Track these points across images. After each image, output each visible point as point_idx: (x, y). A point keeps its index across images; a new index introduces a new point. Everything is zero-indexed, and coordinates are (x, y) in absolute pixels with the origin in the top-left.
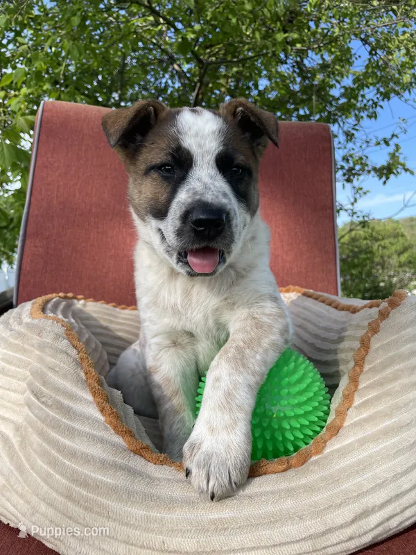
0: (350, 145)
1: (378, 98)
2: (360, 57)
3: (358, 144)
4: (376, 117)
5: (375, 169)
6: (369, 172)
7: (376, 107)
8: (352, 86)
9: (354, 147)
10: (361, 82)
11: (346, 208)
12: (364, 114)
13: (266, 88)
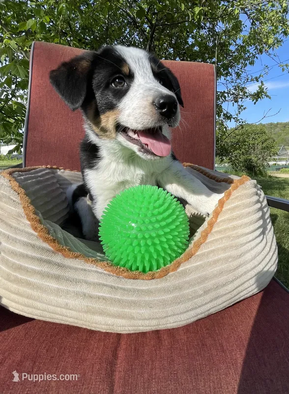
0: (238, 81)
1: (255, 52)
2: (246, 26)
3: (243, 81)
4: (253, 64)
5: (250, 95)
6: (247, 97)
7: (254, 58)
8: (242, 44)
9: (241, 82)
10: (247, 42)
11: (234, 117)
12: (247, 62)
13: (193, 44)
